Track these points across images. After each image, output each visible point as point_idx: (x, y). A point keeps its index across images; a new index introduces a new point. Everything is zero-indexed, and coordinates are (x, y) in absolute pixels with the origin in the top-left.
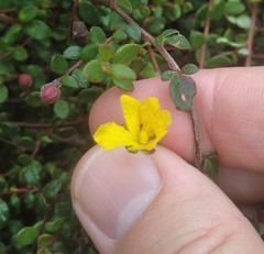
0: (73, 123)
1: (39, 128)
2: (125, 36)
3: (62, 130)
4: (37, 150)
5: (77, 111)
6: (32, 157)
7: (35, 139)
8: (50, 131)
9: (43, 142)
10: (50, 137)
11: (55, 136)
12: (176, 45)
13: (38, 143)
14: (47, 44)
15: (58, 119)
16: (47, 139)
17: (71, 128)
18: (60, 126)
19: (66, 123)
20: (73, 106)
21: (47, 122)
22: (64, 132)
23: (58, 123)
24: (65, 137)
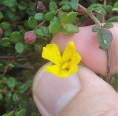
0: (26, 56)
1: (6, 59)
2: (69, 8)
3: (20, 60)
4: (5, 71)
5: (29, 49)
6: (3, 75)
7: (5, 65)
8: (13, 60)
9: (9, 67)
10: (13, 64)
11: (16, 63)
12: (99, 12)
13: (6, 67)
14: (14, 10)
15: (18, 54)
16: (11, 65)
17: (25, 59)
18: (19, 58)
19: (22, 56)
20: (26, 46)
21: (11, 56)
22: (21, 61)
23: (18, 56)
24: (22, 64)
